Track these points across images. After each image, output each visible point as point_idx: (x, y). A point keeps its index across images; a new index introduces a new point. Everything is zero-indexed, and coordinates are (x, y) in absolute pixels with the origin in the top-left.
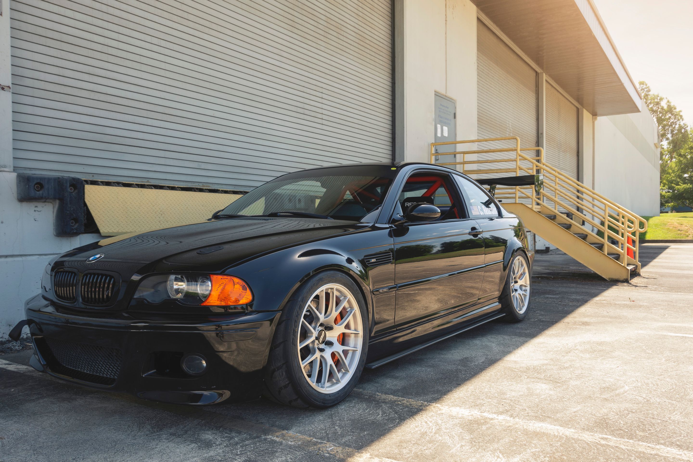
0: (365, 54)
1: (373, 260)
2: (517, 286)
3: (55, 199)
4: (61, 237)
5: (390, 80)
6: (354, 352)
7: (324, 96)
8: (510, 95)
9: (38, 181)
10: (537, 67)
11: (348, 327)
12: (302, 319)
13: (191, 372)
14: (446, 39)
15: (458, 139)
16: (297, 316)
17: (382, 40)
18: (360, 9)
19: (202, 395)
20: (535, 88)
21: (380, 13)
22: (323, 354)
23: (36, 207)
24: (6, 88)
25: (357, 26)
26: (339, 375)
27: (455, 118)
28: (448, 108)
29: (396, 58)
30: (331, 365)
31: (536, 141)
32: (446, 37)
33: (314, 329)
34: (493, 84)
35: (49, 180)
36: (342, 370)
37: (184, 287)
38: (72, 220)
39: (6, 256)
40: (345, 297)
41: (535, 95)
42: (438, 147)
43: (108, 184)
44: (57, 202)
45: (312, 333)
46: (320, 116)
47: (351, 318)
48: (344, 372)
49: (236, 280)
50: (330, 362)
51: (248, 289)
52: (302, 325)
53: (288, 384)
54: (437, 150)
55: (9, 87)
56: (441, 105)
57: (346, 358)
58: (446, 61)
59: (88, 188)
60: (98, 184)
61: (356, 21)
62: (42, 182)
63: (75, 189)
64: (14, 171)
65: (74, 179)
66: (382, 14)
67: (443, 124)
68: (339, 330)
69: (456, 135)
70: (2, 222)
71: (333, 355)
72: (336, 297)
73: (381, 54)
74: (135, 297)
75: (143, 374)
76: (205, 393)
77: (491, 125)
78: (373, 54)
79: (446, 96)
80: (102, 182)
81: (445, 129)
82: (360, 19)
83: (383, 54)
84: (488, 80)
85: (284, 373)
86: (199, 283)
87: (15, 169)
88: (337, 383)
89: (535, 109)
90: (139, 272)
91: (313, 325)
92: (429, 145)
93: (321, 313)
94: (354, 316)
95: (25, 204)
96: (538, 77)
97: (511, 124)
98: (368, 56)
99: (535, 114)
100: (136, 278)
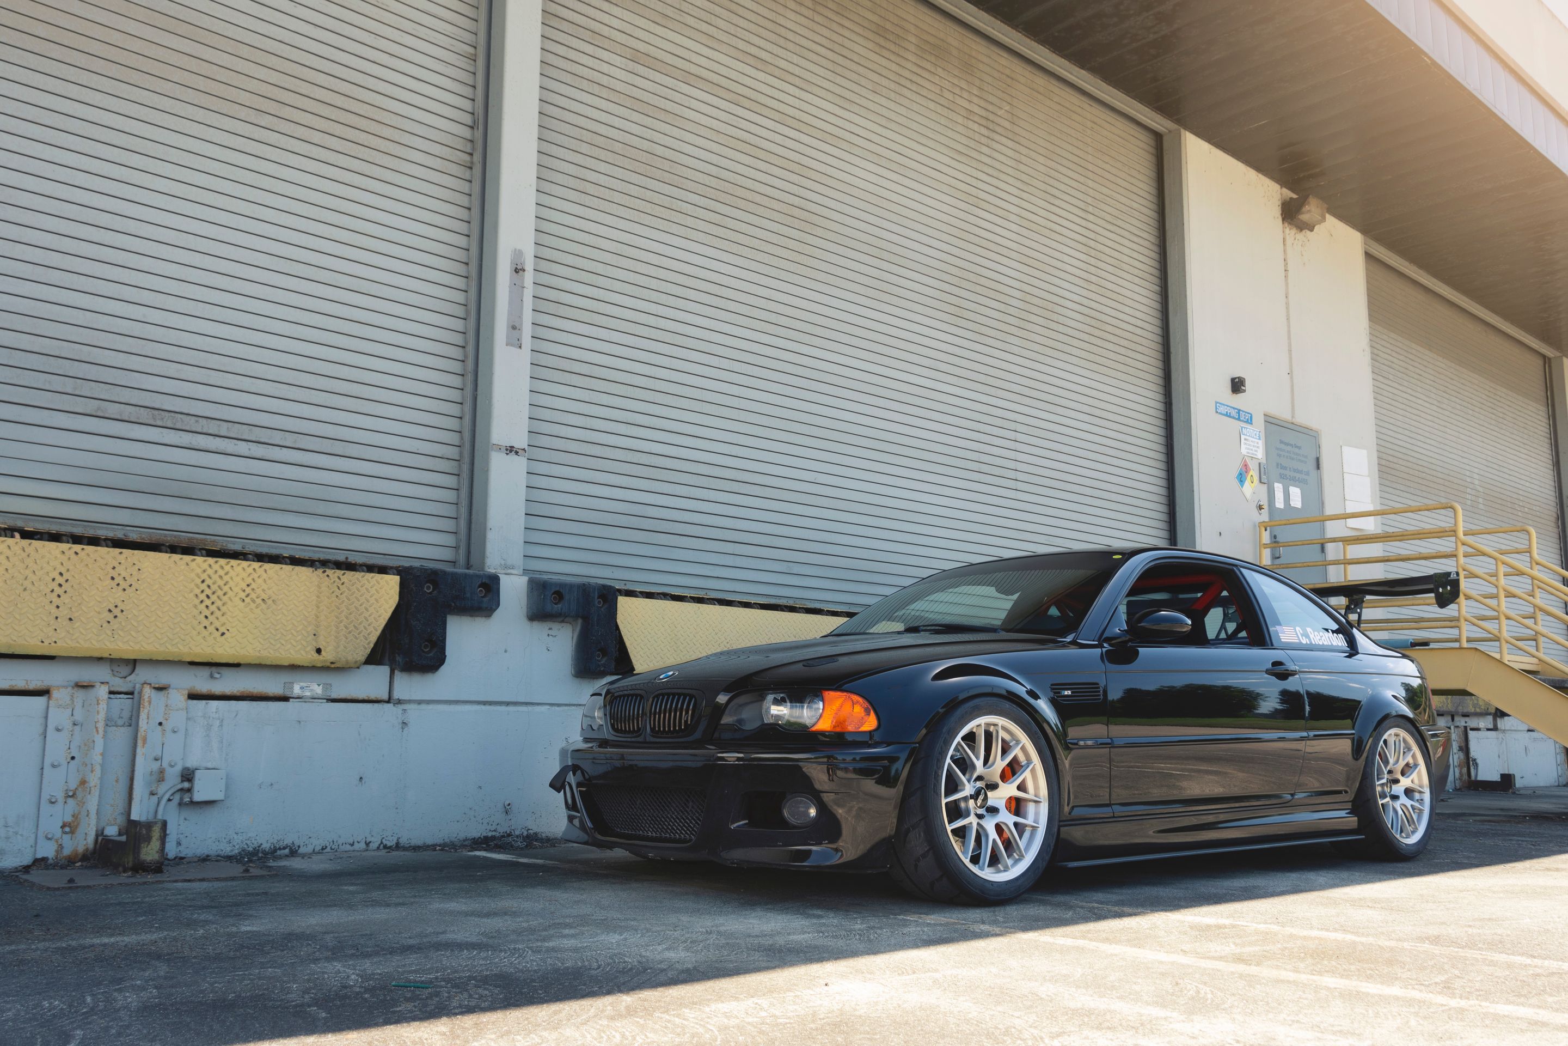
0: (1104, 353)
1: (1067, 693)
2: (1398, 789)
3: (576, 617)
4: (581, 678)
5: (1160, 397)
6: (1034, 829)
7: (1020, 437)
8: (1471, 412)
9: (557, 589)
10: (1543, 345)
11: (1021, 787)
12: (948, 760)
13: (793, 821)
14: (1287, 308)
15: (1329, 511)
16: (940, 753)
17: (1139, 323)
18: (1093, 270)
19: (810, 852)
20: (1543, 394)
21: (1136, 272)
22: (983, 822)
23: (550, 629)
24: (520, 452)
25: (1085, 302)
26: (1009, 862)
27: (1318, 467)
28: (1299, 448)
29: (1172, 355)
30: (994, 841)
31: (1555, 515)
32: (1287, 304)
33: (969, 781)
34: (1419, 390)
35: (571, 586)
36: (1015, 854)
37: (785, 714)
38: (599, 650)
39: (508, 704)
40: (1018, 742)
41: (1544, 409)
42: (1277, 531)
43: (649, 595)
44: (580, 621)
45: (964, 785)
46: (1012, 474)
47: (1027, 774)
48: (1017, 857)
49: (855, 698)
50: (993, 835)
51: (872, 712)
52: (948, 770)
53: (928, 851)
54: (1275, 537)
55: (524, 449)
56: (1281, 442)
57: (1020, 837)
58: (1290, 351)
59: (622, 601)
60: (636, 596)
61: (1085, 293)
62: (561, 590)
63: (604, 602)
64: (524, 574)
65: (604, 586)
66: (1140, 274)
67: (1288, 480)
68: (1008, 790)
69: (1323, 503)
70: (506, 651)
71: (999, 828)
72: (1003, 740)
73: (1140, 348)
74: (722, 722)
75: (733, 823)
76: (814, 848)
77: (1420, 481)
78: (1123, 351)
79: (1292, 423)
80: (641, 593)
81: (1295, 492)
82: (1093, 287)
83: (1144, 348)
84: (1406, 383)
85: (922, 834)
86: (806, 706)
87: (526, 572)
88: (1005, 871)
89: (1548, 441)
90: (726, 690)
91: (967, 775)
92: (1255, 526)
93: (978, 758)
94: (1033, 771)
95: (535, 624)
96: (1550, 366)
97: (1476, 476)
98: (1112, 355)
99: (1549, 452)
100: (722, 699)
